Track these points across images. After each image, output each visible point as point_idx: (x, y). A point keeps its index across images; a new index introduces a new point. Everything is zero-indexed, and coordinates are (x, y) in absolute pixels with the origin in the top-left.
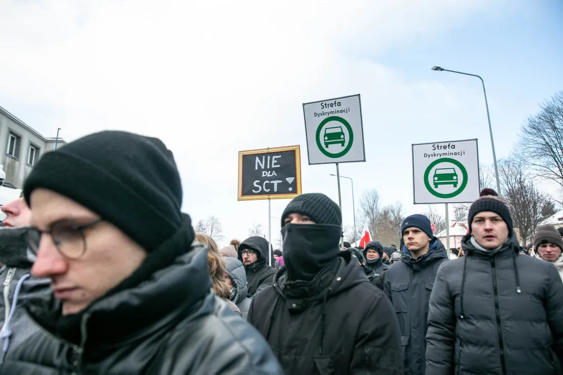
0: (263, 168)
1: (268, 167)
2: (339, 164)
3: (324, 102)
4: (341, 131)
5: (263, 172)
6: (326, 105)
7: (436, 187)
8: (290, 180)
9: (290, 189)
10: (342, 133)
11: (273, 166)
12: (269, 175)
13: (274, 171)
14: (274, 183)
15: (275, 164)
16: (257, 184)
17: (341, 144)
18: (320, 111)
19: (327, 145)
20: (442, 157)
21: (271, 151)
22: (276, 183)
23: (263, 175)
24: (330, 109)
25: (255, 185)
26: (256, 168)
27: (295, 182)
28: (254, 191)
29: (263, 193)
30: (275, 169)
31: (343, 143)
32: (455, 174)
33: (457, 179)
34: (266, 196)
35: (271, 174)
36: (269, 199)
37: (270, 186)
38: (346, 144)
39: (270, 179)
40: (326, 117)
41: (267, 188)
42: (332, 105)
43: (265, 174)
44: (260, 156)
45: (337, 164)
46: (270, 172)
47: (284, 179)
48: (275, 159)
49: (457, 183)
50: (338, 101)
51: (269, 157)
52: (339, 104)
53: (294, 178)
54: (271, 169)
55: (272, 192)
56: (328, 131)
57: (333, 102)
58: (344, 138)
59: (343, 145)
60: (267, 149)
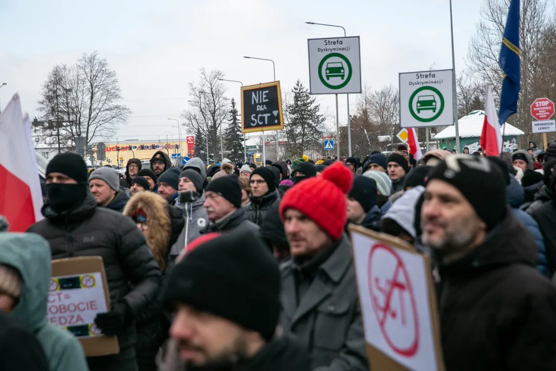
0: (257, 102)
1: (261, 102)
2: (338, 95)
3: (328, 40)
4: (341, 66)
5: (258, 106)
6: (329, 42)
7: (419, 112)
8: (275, 113)
9: (276, 121)
10: (342, 68)
11: (264, 101)
12: (261, 109)
13: (264, 106)
14: (264, 117)
15: (265, 99)
16: (254, 117)
17: (340, 78)
18: (323, 47)
19: (328, 77)
20: (425, 85)
21: (262, 86)
22: (266, 116)
23: (258, 110)
24: (333, 46)
25: (253, 119)
26: (253, 103)
27: (278, 114)
28: (252, 124)
29: (258, 126)
30: (265, 103)
31: (343, 77)
32: (434, 101)
33: (435, 105)
34: (260, 129)
35: (263, 108)
36: (262, 131)
37: (262, 119)
38: (346, 78)
39: (263, 112)
40: (329, 52)
41: (260, 121)
42: (334, 43)
43: (259, 108)
44: (255, 90)
45: (337, 95)
46: (262, 106)
47: (271, 113)
48: (265, 94)
49: (435, 108)
50: (340, 40)
51: (261, 92)
52: (341, 43)
53: (278, 111)
54: (263, 104)
55: (264, 125)
56: (330, 66)
57: (336, 40)
58: (344, 73)
59: (343, 78)
60: (259, 85)
